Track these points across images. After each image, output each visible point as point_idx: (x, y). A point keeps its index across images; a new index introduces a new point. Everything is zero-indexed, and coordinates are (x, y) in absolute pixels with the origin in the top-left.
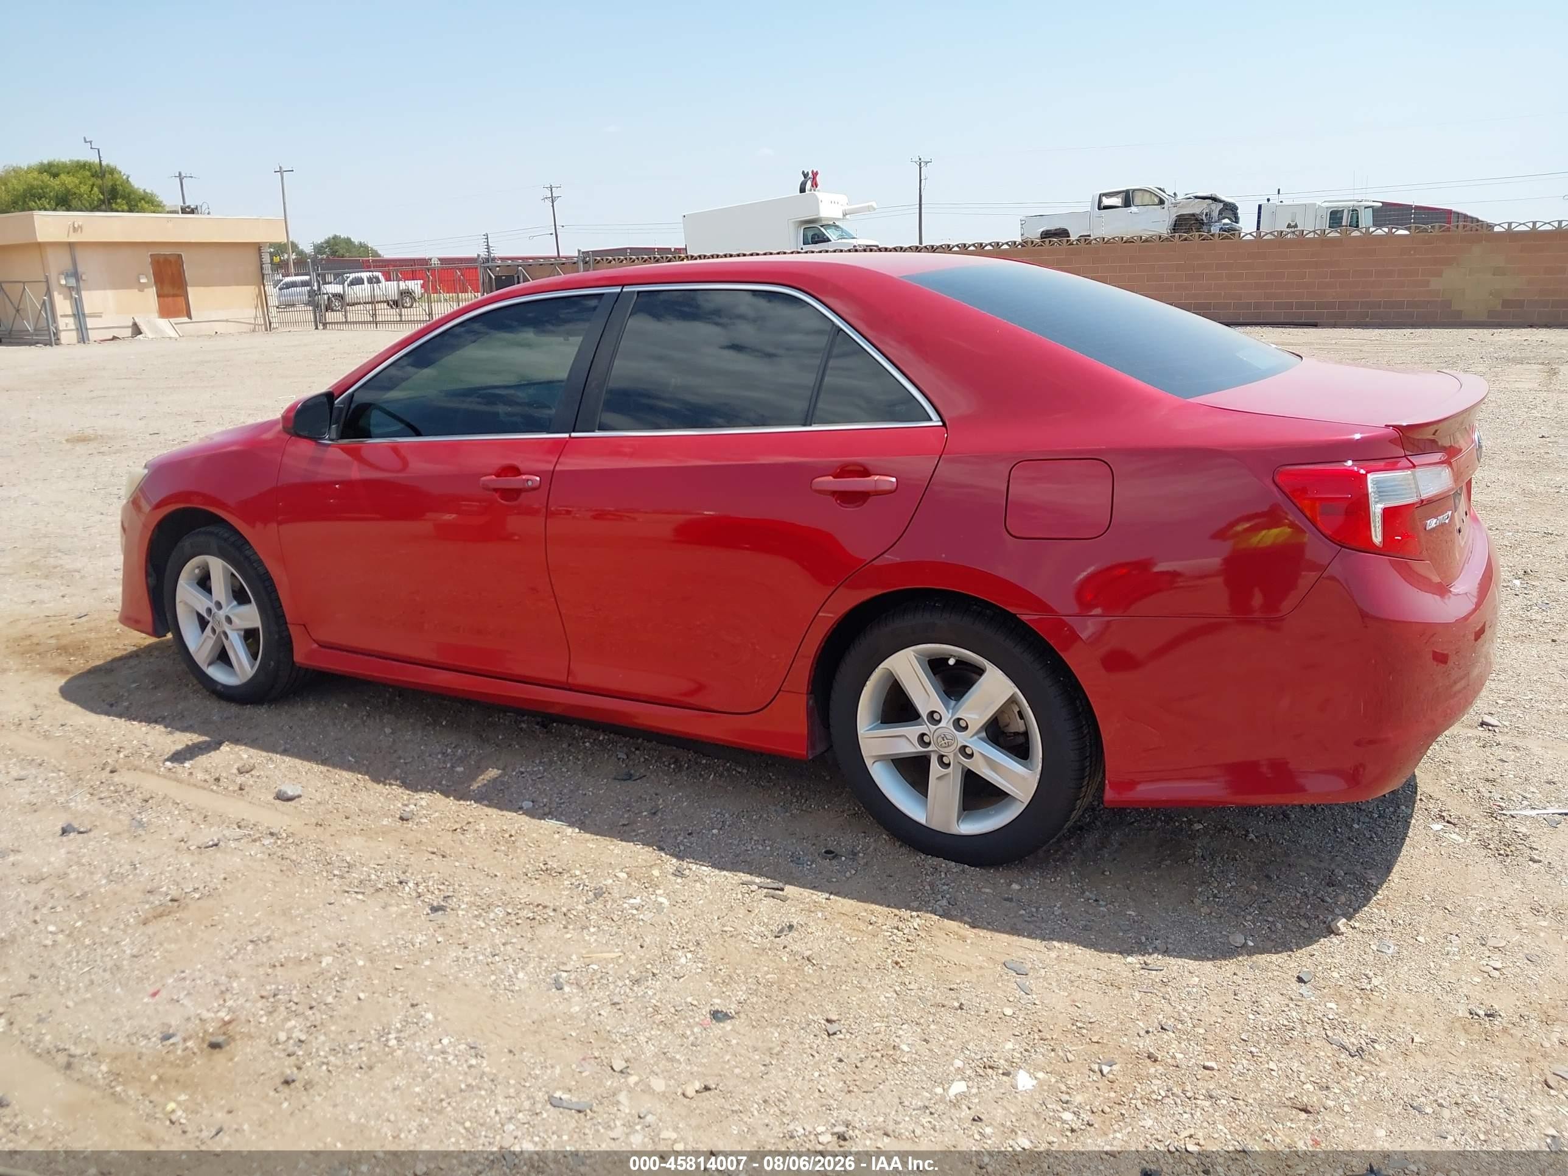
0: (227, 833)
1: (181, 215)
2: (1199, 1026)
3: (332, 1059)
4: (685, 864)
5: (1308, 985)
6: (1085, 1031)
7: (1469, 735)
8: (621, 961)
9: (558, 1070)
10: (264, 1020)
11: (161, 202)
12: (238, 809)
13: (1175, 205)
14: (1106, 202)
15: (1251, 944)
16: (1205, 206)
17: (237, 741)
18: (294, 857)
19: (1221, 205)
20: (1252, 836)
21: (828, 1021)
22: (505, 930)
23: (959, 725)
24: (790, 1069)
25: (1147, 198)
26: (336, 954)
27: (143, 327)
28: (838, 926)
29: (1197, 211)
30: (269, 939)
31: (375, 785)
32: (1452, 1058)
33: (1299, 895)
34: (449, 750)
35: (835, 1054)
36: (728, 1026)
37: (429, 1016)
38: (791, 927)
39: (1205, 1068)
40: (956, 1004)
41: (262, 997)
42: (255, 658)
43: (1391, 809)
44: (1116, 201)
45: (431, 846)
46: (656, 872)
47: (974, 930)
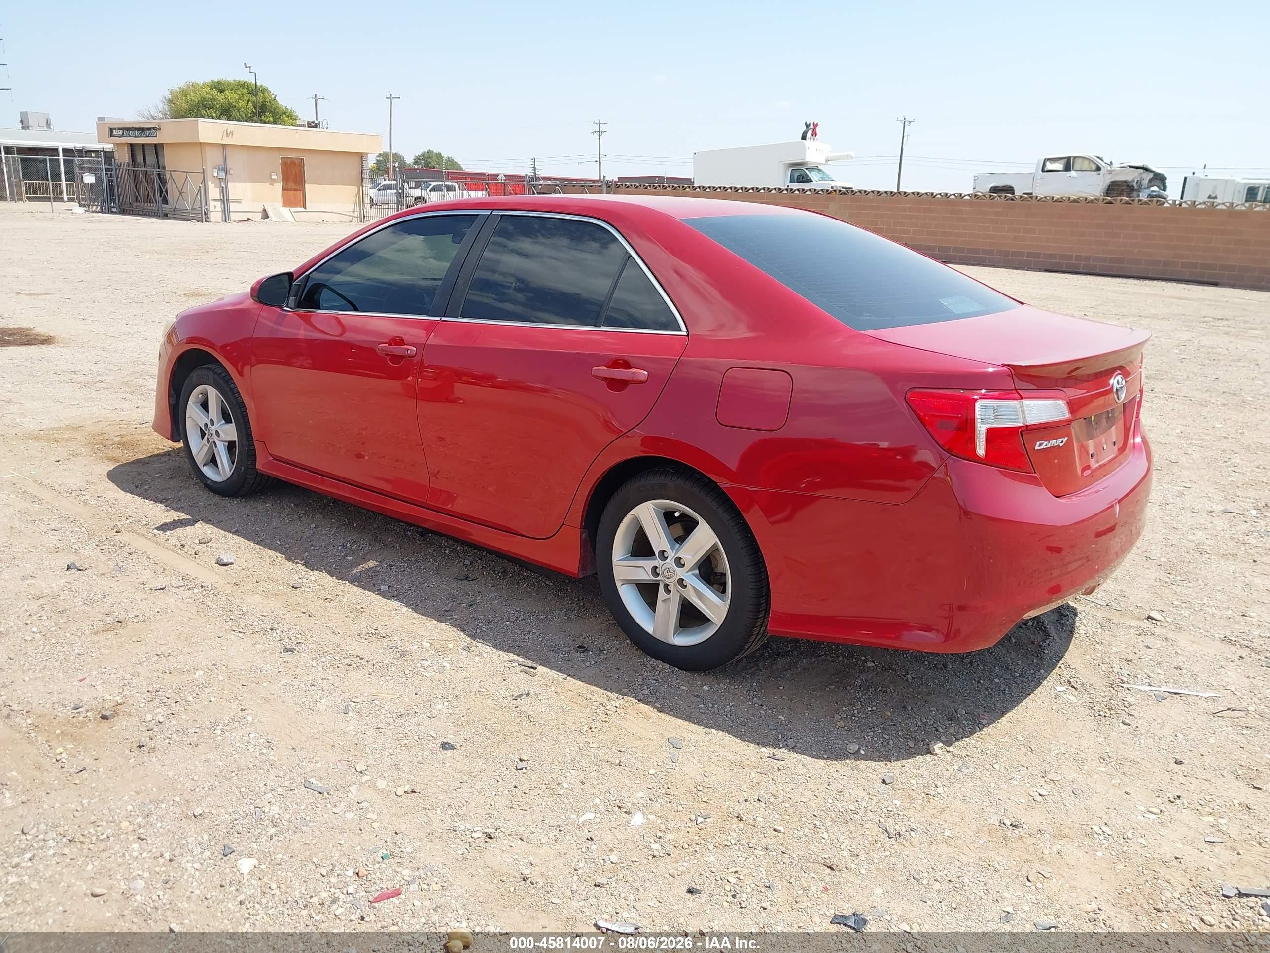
0: (173, 582)
1: (307, 128)
2: (787, 802)
3: (175, 736)
4: (474, 643)
5: (887, 786)
6: (701, 793)
7: (1132, 624)
8: (397, 701)
9: (319, 765)
10: (142, 705)
11: (297, 117)
12: (188, 567)
13: (1110, 172)
14: (1049, 166)
15: (862, 752)
16: (1137, 174)
17: (208, 521)
18: (209, 604)
19: (1151, 175)
20: (909, 676)
21: (521, 760)
22: (328, 670)
23: (679, 562)
24: (477, 788)
25: (1086, 165)
26: (207, 670)
27: (270, 213)
28: (562, 697)
29: (1129, 178)
30: (169, 654)
31: (287, 562)
32: (966, 850)
33: (920, 723)
34: (349, 544)
35: (514, 783)
36: (449, 753)
37: (250, 718)
38: (528, 694)
39: (775, 830)
40: (618, 762)
41: (148, 691)
42: (233, 463)
43: (1032, 671)
44: (1059, 166)
45: (304, 608)
46: (451, 646)
47: (659, 714)
